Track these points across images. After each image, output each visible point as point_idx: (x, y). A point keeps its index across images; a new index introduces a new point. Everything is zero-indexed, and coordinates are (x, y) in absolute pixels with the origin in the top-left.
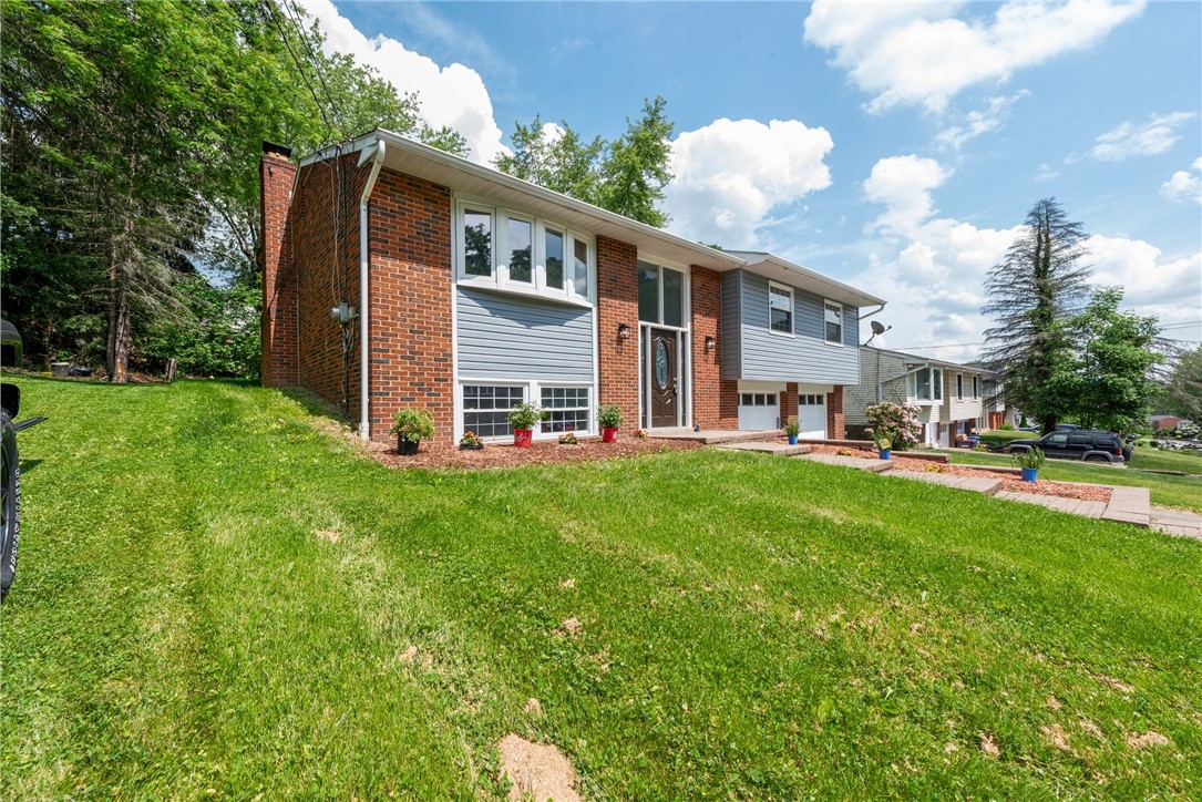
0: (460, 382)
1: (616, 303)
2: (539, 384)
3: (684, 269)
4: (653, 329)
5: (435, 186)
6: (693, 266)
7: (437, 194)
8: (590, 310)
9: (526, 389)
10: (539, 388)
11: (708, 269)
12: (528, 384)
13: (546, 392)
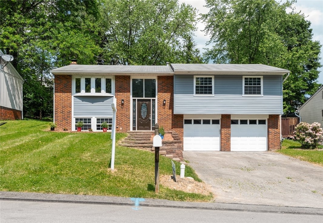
0: (74, 117)
1: (122, 94)
2: (95, 117)
3: (155, 78)
4: (137, 99)
5: (68, 75)
6: (158, 76)
7: (69, 77)
8: (113, 97)
9: (92, 119)
10: (96, 119)
11: (166, 76)
12: (92, 117)
13: (98, 120)
